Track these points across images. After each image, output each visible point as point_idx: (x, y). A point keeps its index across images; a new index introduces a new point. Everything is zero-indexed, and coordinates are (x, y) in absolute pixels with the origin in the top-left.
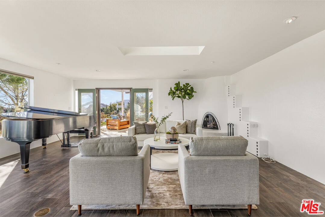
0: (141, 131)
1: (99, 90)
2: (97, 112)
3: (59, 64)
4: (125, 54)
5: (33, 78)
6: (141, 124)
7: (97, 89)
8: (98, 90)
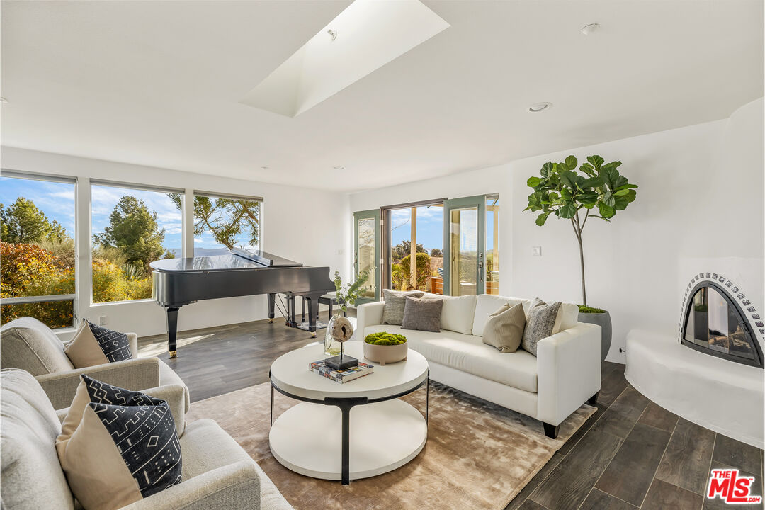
0: (392, 318)
1: (388, 213)
2: (382, 261)
3: (265, 168)
4: (292, 113)
5: (262, 200)
6: (398, 299)
7: (383, 209)
8: (386, 210)
